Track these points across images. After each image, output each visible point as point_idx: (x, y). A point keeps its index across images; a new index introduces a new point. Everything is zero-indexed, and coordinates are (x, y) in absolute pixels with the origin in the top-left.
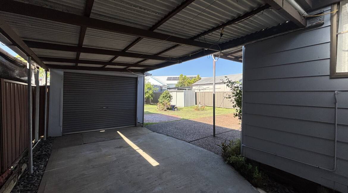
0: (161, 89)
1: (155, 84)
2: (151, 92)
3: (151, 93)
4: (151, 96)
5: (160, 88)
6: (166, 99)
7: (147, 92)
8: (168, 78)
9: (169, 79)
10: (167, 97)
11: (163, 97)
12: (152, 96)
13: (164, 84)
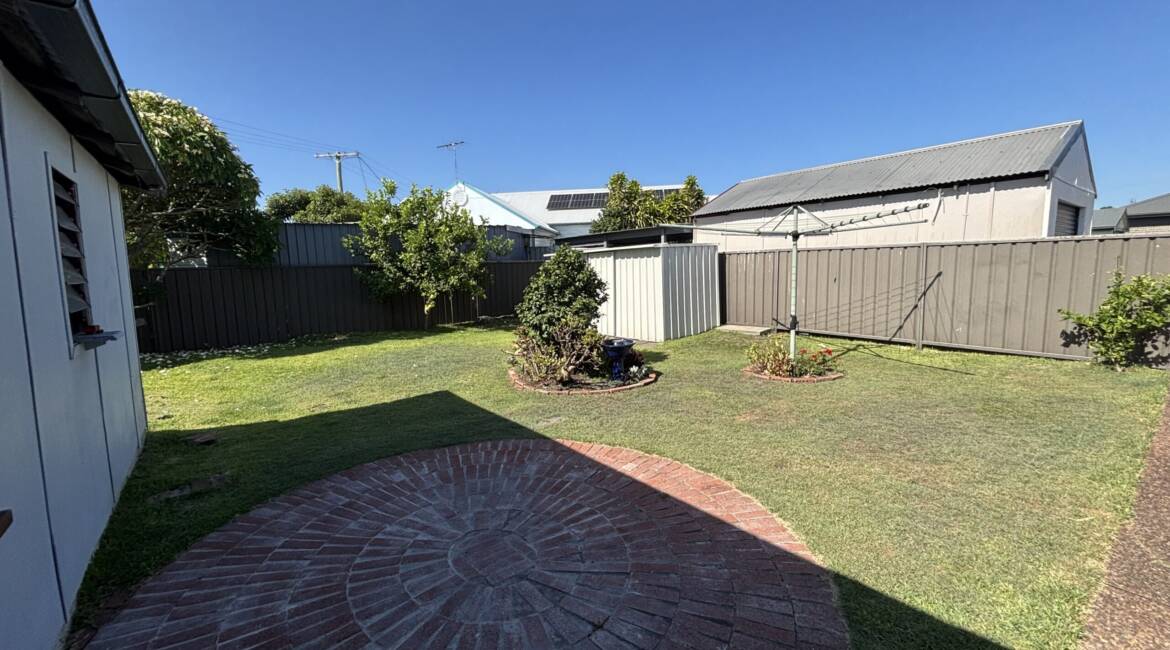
0: (526, 246)
1: (493, 223)
2: (473, 260)
3: (476, 265)
4: (473, 282)
5: (521, 240)
6: (568, 304)
7: (454, 261)
8: (553, 197)
9: (557, 203)
10: (576, 294)
11: (549, 290)
12: (480, 283)
13: (538, 224)
